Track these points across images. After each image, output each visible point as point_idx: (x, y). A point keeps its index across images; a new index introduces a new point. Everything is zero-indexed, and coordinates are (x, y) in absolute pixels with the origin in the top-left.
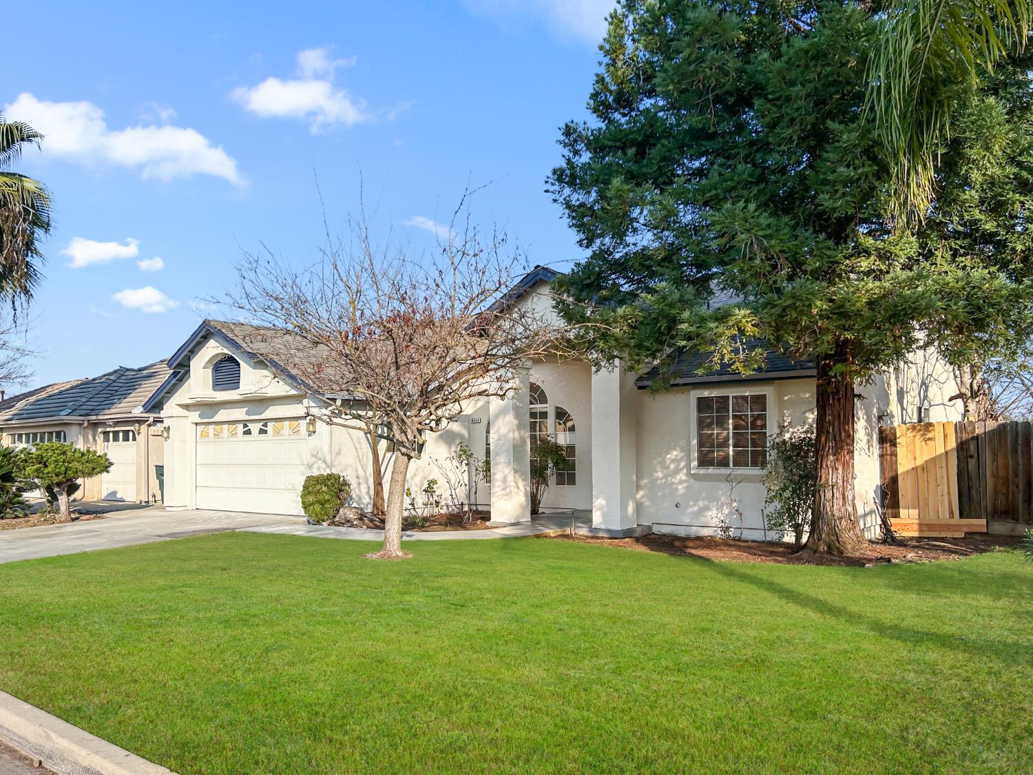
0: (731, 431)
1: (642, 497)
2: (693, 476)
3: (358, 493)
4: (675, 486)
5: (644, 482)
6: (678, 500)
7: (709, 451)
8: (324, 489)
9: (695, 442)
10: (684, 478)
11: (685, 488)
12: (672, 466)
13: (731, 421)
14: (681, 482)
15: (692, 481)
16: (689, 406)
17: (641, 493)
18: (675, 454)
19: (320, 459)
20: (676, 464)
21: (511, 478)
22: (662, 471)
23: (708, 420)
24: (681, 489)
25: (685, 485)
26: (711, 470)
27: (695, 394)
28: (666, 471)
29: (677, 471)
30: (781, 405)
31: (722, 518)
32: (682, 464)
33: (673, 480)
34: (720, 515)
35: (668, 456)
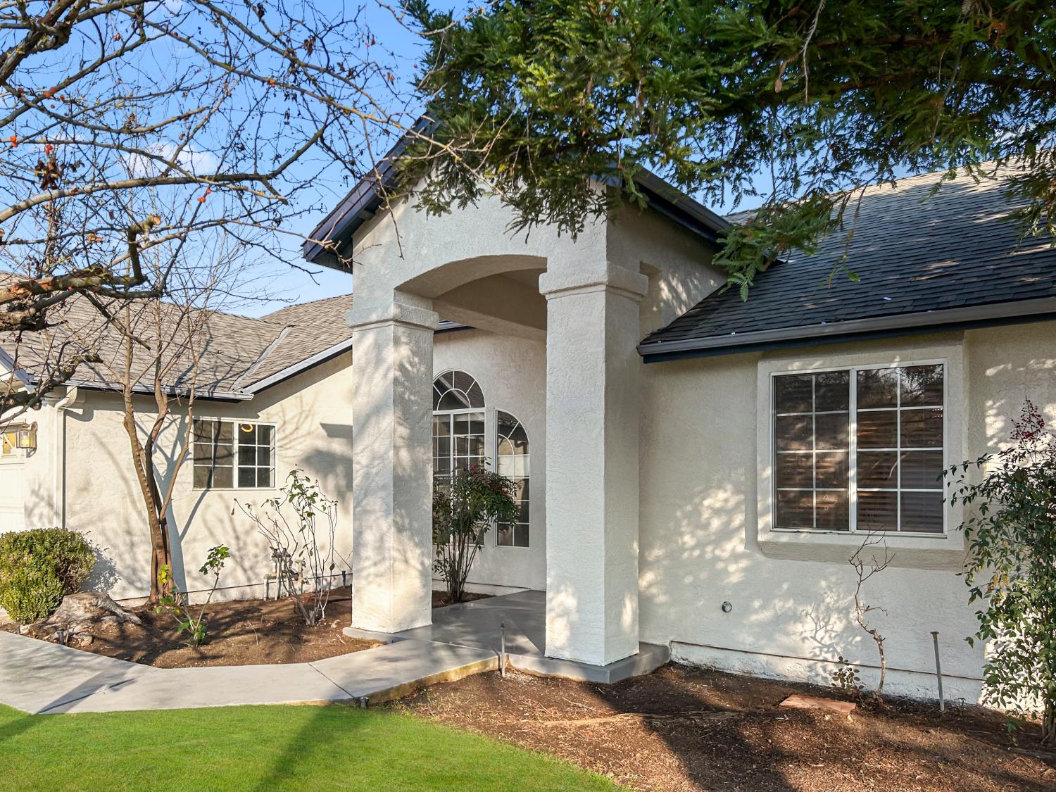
0: (853, 448)
1: (650, 585)
2: (761, 547)
3: (129, 561)
4: (720, 565)
5: (656, 552)
6: (727, 596)
7: (802, 494)
8: (28, 558)
9: (768, 472)
10: (741, 548)
11: (745, 570)
12: (716, 523)
13: (853, 427)
14: (736, 557)
15: (760, 557)
16: (754, 397)
17: (649, 577)
18: (719, 498)
19: (42, 499)
20: (724, 518)
21: (391, 541)
22: (693, 535)
23: (799, 426)
24: (735, 573)
25: (744, 563)
26: (806, 536)
27: (769, 370)
28: (700, 533)
29: (726, 534)
30: (979, 389)
31: (827, 641)
32: (739, 519)
33: (718, 552)
34: (821, 634)
35: (707, 503)
